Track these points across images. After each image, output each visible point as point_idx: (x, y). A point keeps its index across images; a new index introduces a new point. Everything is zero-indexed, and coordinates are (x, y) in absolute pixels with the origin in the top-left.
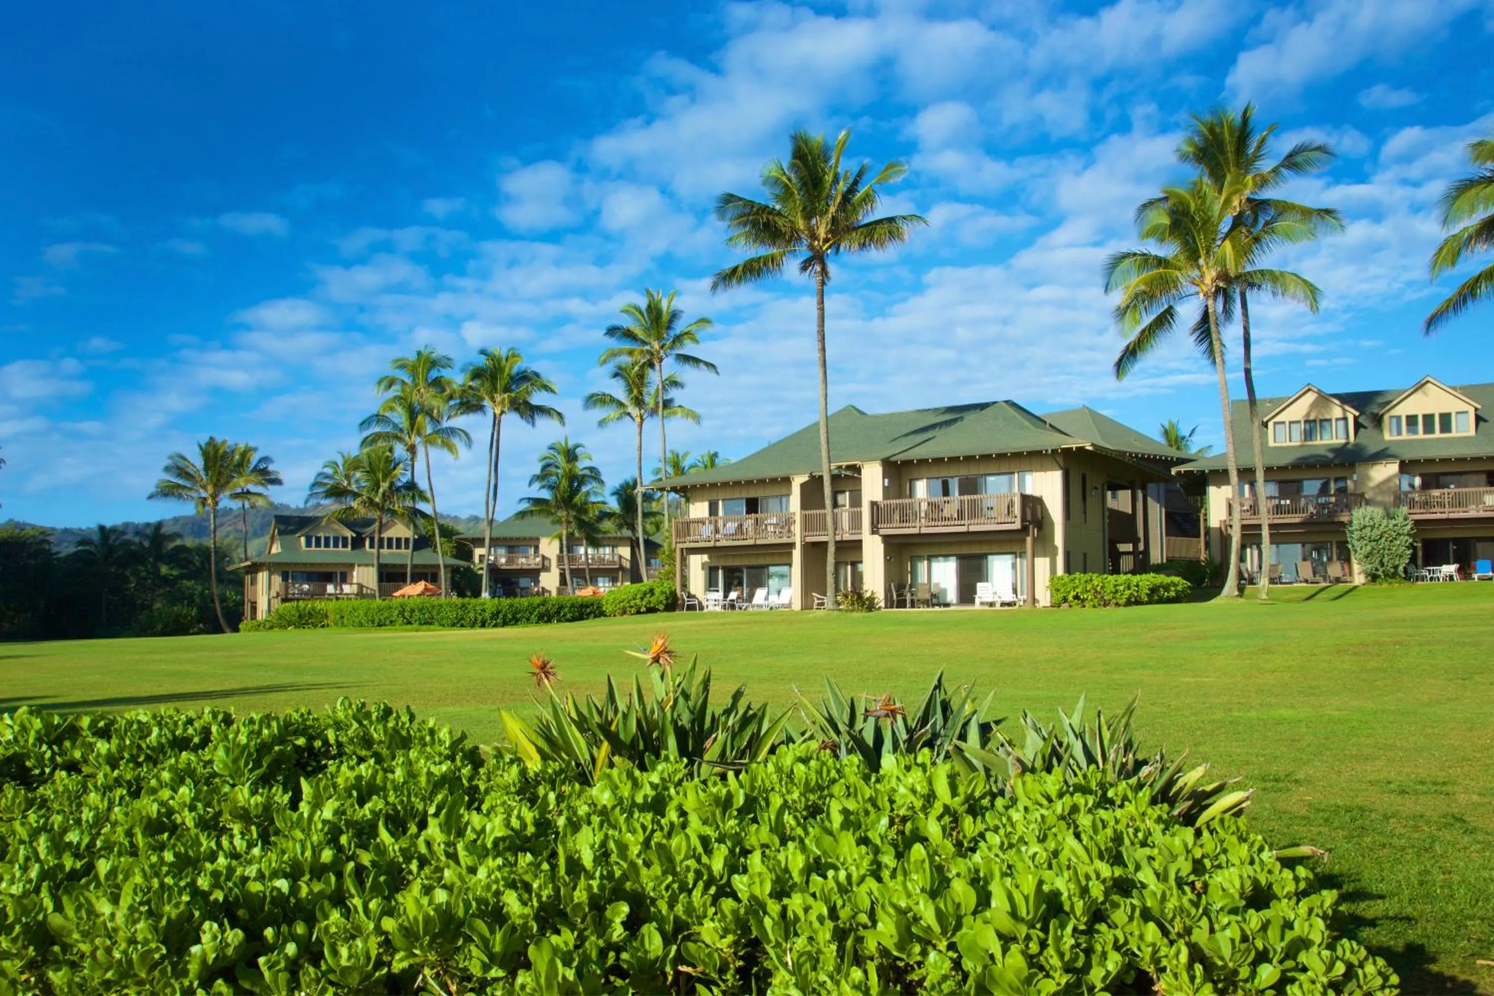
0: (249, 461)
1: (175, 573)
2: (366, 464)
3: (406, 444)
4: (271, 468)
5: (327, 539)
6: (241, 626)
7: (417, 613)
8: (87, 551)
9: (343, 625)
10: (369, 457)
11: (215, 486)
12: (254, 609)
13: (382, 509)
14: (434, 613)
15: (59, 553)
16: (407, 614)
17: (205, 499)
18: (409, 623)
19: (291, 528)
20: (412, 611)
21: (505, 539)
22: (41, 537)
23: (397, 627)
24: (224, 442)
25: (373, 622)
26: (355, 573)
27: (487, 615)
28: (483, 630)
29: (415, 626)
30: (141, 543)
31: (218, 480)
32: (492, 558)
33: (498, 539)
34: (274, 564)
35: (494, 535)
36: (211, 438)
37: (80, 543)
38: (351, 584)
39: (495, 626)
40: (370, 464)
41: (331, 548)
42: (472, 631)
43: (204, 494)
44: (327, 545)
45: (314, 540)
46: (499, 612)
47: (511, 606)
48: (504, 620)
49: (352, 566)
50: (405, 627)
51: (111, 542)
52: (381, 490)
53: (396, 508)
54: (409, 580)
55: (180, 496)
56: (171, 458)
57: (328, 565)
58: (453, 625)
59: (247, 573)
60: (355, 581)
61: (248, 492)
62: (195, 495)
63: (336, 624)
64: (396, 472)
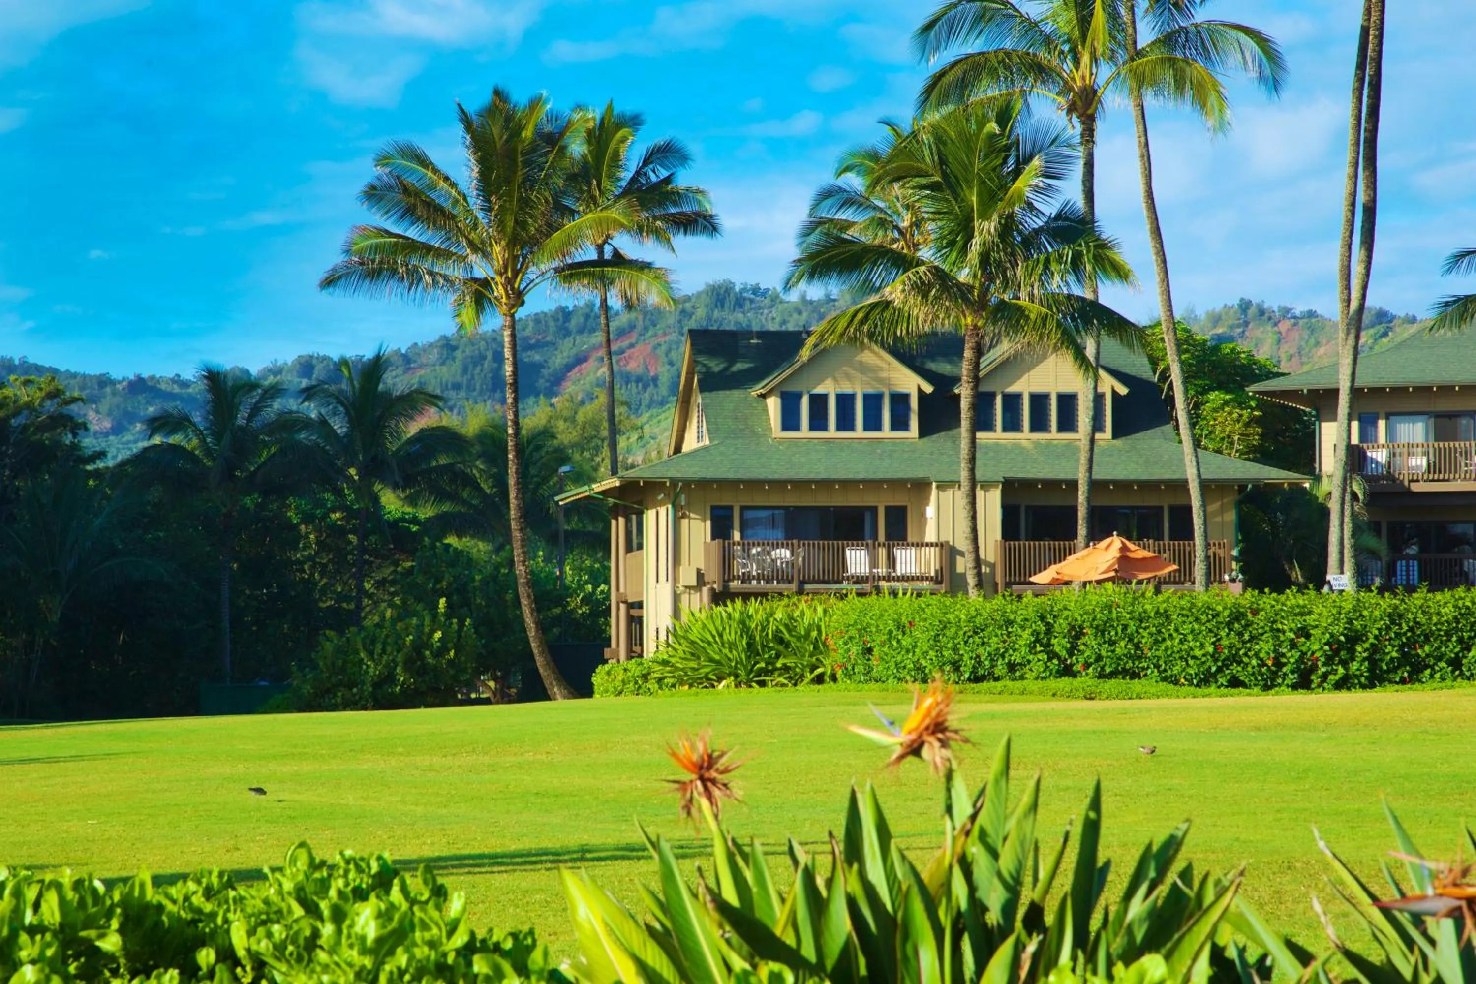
0: (616, 157)
1: (426, 512)
2: (928, 159)
3: (1066, 89)
4: (684, 180)
5: (845, 402)
6: (599, 678)
7: (1089, 638)
8: (176, 449)
9: (870, 677)
10: (940, 139)
11: (514, 242)
12: (635, 622)
13: (980, 305)
14: (1146, 640)
15: (101, 455)
16: (1060, 644)
17: (485, 283)
18: (1067, 671)
19: (739, 366)
20: (1076, 633)
21: (1423, 390)
22: (50, 406)
23: (1030, 684)
24: (535, 103)
25: (956, 667)
26: (930, 511)
27: (1316, 646)
28: (1301, 698)
29: (1086, 681)
30: (323, 422)
31: (521, 224)
32: (1380, 456)
33: (1377, 392)
34: (687, 483)
35: (1365, 380)
36: (498, 93)
37: (157, 424)
38: (920, 545)
39: (1343, 684)
40: (943, 161)
41: (859, 432)
42: (1272, 699)
43: (481, 270)
44: (845, 422)
45: (805, 402)
46: (1354, 638)
47: (1395, 617)
48: (1373, 661)
49: (920, 487)
50: (1054, 684)
51: (241, 421)
52: (977, 241)
53: (1024, 302)
54: (1082, 531)
55: (414, 277)
56: (383, 159)
57: (848, 484)
58: (1206, 679)
59: (616, 512)
60: (930, 536)
61: (618, 259)
62: (456, 272)
63: (849, 675)
64: (1018, 184)
